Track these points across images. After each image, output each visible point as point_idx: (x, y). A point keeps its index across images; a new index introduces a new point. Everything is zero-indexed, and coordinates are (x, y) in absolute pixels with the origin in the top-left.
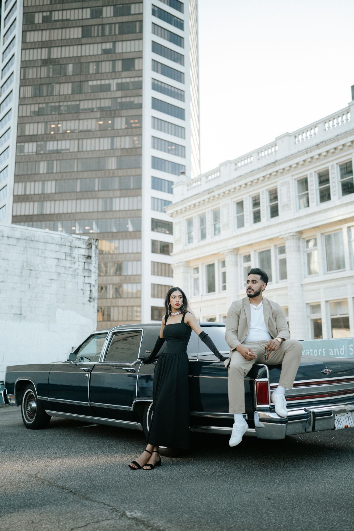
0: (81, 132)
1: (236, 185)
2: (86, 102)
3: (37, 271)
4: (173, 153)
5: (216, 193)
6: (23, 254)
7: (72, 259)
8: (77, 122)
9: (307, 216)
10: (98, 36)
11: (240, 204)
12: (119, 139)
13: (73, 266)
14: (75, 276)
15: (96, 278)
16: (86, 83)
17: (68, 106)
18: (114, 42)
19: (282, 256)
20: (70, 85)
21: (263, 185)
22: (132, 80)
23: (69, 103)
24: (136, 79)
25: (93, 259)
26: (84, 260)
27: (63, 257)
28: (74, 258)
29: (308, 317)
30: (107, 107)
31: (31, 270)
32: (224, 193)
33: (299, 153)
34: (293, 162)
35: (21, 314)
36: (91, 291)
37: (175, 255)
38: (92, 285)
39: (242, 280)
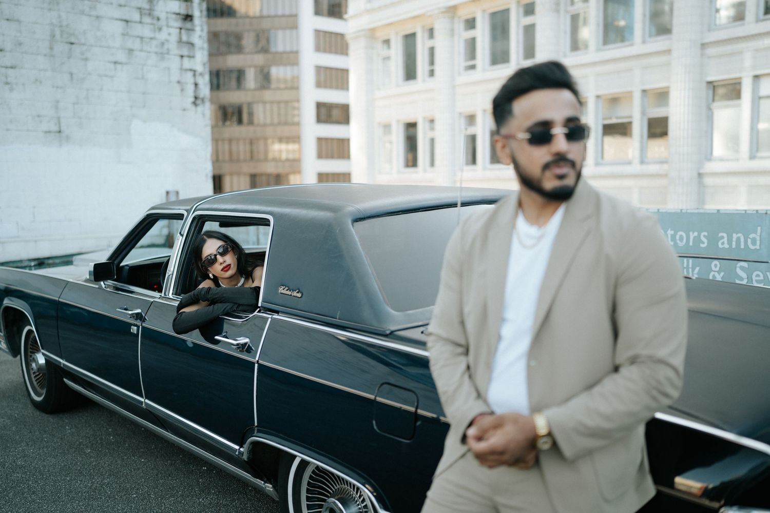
3: (84, 44)
6: (50, 10)
7: (155, 22)
13: (158, 35)
14: (162, 55)
15: (206, 59)
19: (528, 20)
25: (197, 21)
26: (179, 24)
27: (136, 16)
28: (158, 19)
31: (72, 44)
35: (60, 132)
36: (196, 85)
37: (351, 17)
38: (197, 74)
39: (460, 61)
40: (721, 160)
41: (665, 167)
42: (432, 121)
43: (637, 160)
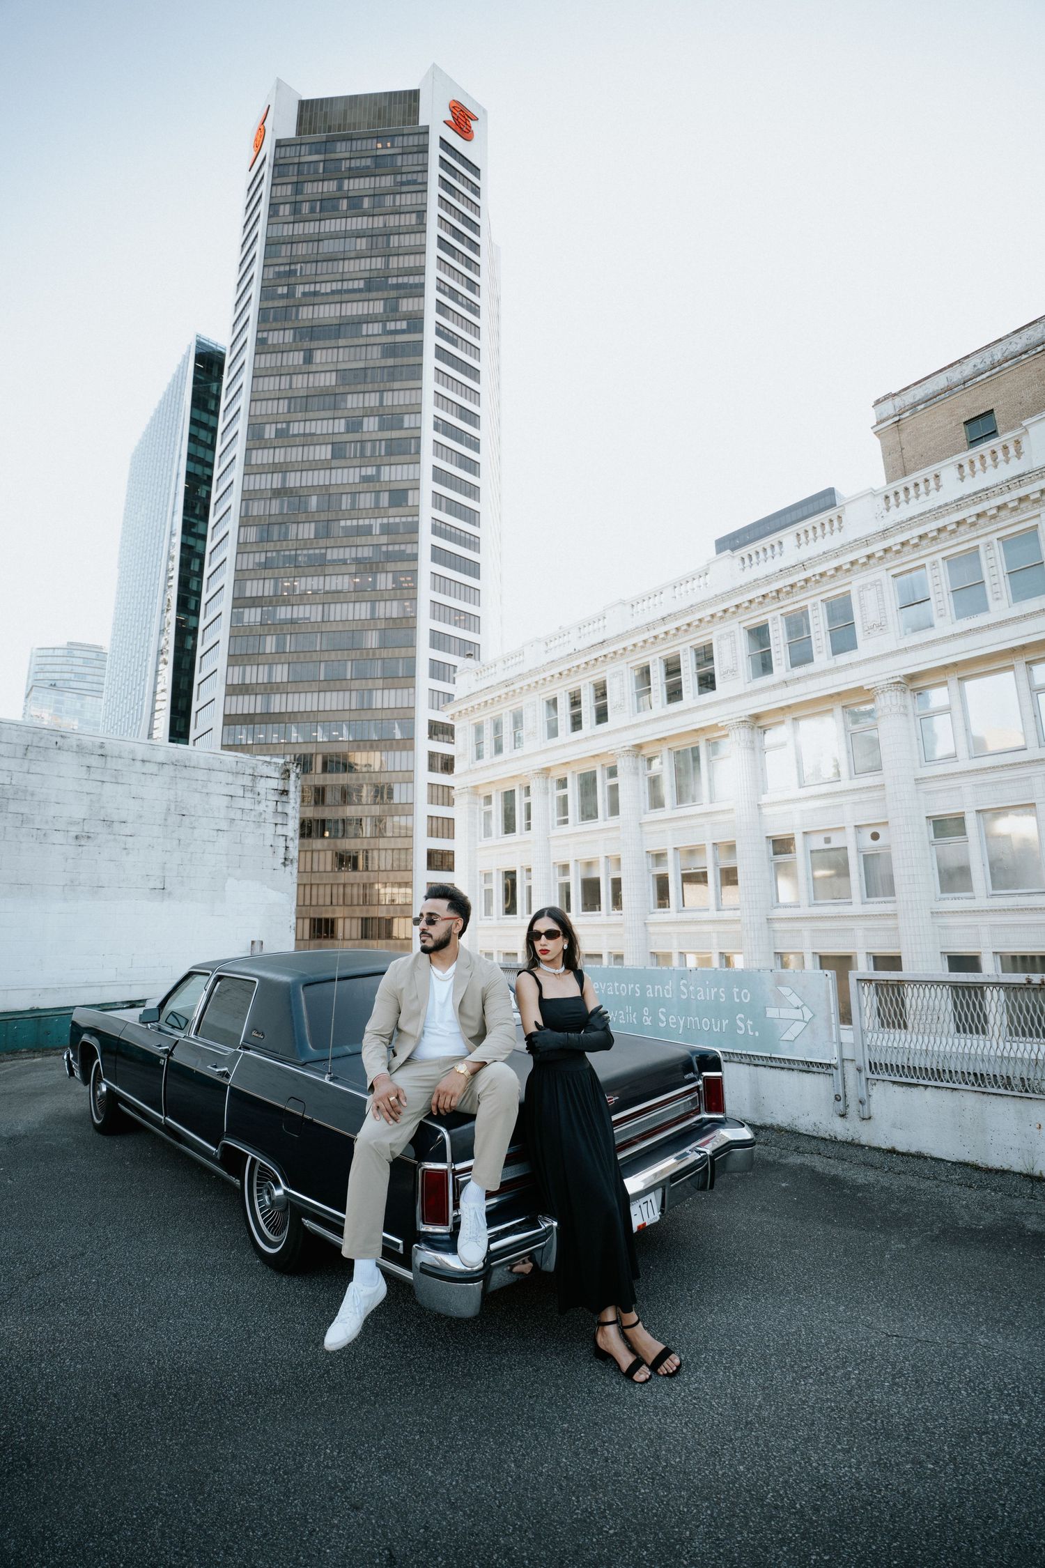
0: (327, 593)
1: (547, 675)
2: (335, 550)
3: (193, 816)
4: (462, 624)
5: (516, 686)
6: (169, 789)
7: (256, 796)
8: (322, 578)
9: (647, 722)
10: (355, 457)
11: (553, 703)
12: (382, 604)
13: (257, 807)
14: (258, 824)
15: (297, 826)
16: (336, 523)
17: (309, 556)
18: (378, 467)
19: (612, 781)
20: (313, 525)
21: (586, 675)
22: (404, 519)
23: (311, 552)
24: (410, 519)
25: (292, 795)
26: (276, 798)
27: (241, 793)
28: (259, 794)
29: (649, 871)
30: (366, 558)
31: (184, 815)
32: (529, 685)
33: (637, 630)
34: (628, 643)
35: (164, 889)
36: (287, 848)
37: (460, 773)
38: (289, 836)
39: (555, 817)
40: (785, 906)
41: (738, 913)
42: (529, 870)
43: (713, 907)
